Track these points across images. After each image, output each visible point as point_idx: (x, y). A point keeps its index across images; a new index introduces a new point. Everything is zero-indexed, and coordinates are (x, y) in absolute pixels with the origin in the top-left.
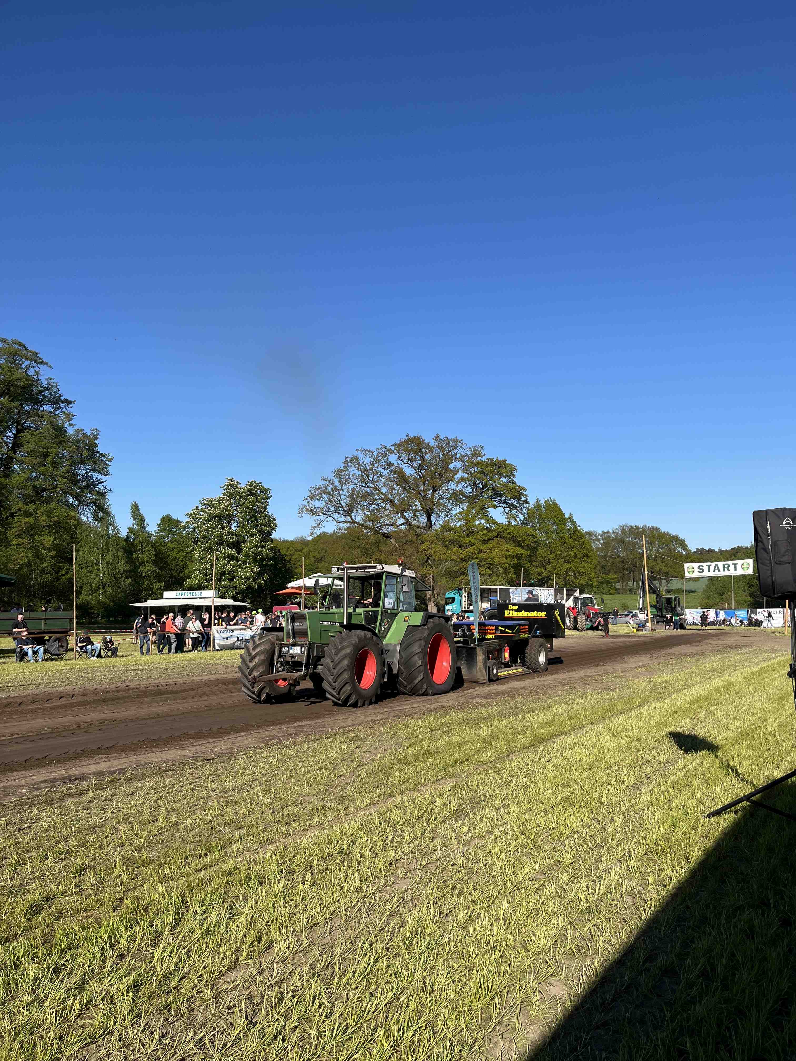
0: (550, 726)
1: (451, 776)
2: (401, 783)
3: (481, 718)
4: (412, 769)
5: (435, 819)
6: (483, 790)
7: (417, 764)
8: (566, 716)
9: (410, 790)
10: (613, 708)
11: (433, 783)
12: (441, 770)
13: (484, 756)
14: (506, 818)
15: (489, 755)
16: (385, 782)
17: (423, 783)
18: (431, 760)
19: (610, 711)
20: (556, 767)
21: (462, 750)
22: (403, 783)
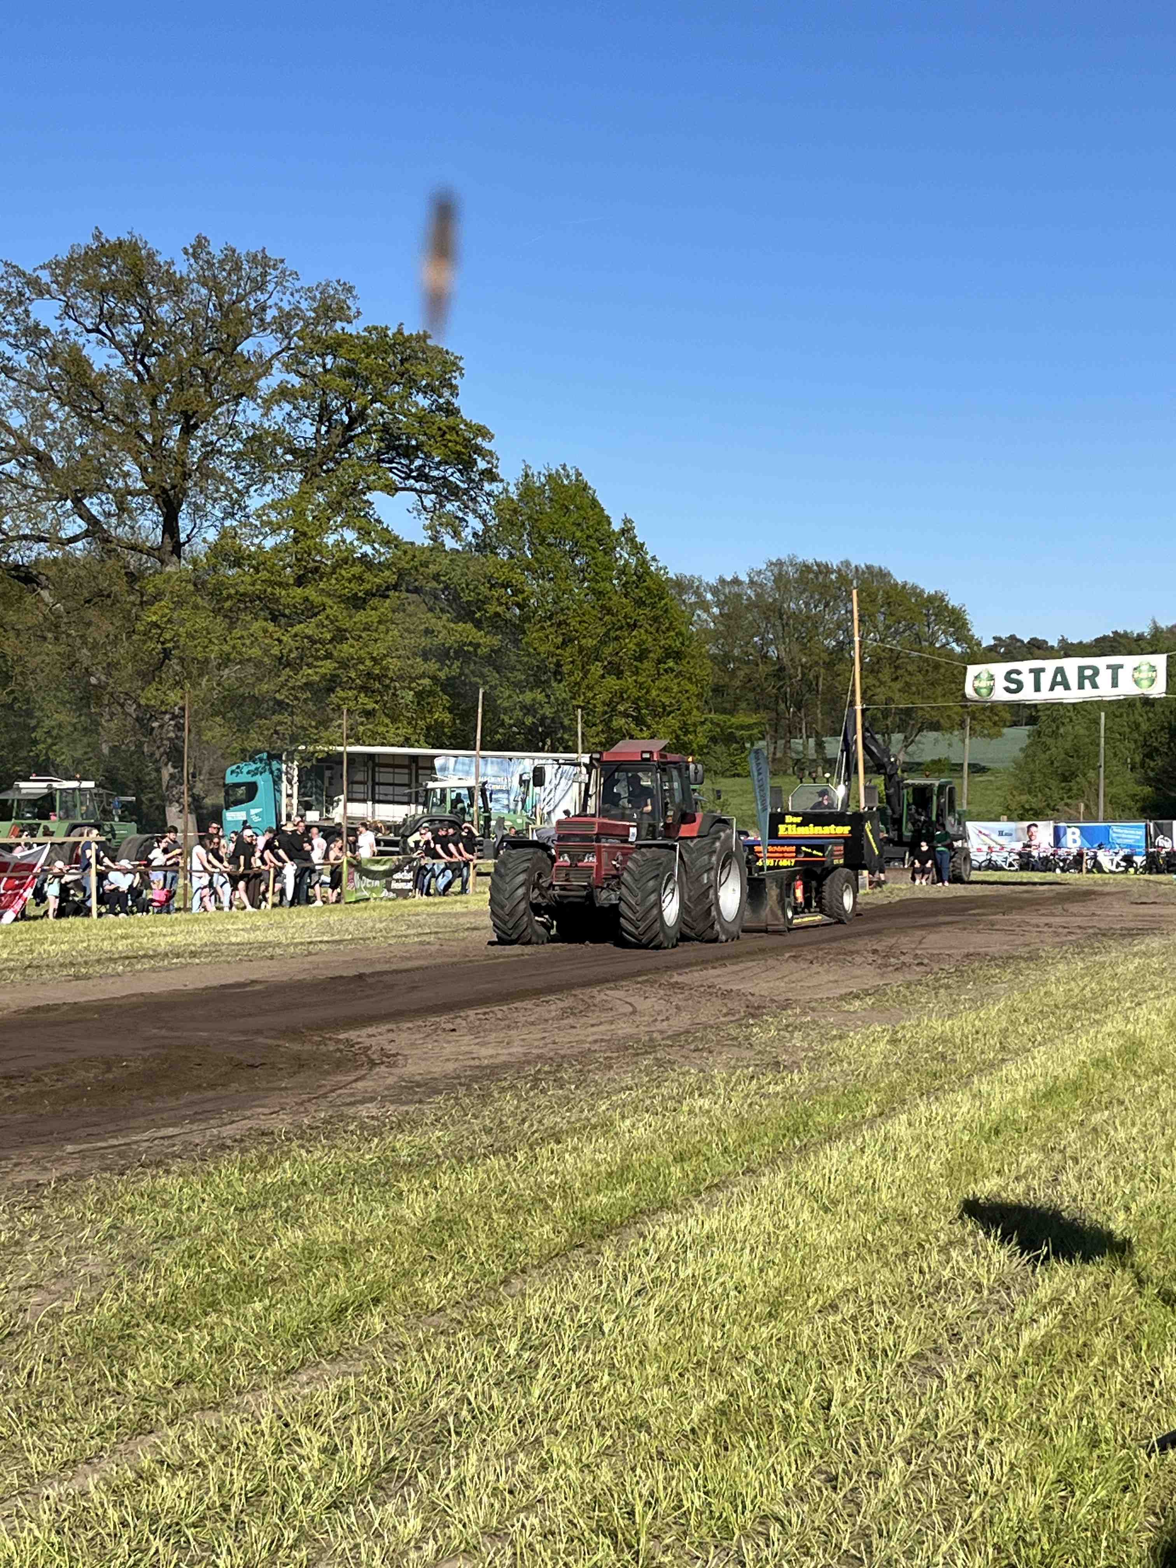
0: (623, 1182)
1: (335, 1357)
2: (169, 1385)
3: (397, 1164)
4: (201, 1338)
5: (307, 1497)
6: (448, 1394)
7: (212, 1318)
8: (665, 1150)
9: (202, 1406)
10: (806, 1124)
11: (278, 1377)
12: (297, 1339)
13: (429, 1287)
14: (540, 1484)
15: (445, 1281)
16: (113, 1384)
17: (243, 1381)
18: (258, 1306)
19: (796, 1131)
20: (666, 1313)
21: (356, 1268)
22: (178, 1383)
